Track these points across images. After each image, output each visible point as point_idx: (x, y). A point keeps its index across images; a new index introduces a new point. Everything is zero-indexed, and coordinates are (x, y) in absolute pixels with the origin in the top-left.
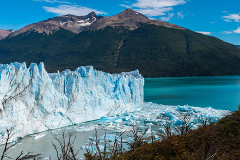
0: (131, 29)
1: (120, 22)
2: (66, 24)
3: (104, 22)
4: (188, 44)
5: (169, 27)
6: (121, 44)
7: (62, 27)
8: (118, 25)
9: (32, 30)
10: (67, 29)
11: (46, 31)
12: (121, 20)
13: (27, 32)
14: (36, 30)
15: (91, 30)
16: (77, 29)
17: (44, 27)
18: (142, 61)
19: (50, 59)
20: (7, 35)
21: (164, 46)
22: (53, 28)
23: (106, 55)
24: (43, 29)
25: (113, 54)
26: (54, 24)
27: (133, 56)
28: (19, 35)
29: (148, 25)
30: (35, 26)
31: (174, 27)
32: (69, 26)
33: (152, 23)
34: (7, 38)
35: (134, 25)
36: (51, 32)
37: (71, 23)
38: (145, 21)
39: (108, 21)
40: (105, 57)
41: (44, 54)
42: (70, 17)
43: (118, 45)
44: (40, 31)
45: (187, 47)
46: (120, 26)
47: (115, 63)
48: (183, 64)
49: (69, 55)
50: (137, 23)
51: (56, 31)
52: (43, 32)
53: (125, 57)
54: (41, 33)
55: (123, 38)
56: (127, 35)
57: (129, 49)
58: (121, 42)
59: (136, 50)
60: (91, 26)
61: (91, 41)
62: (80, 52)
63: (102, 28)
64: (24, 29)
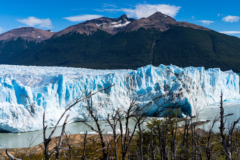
0: (162, 30)
1: (151, 24)
2: (101, 26)
3: (137, 24)
4: (214, 44)
5: (196, 28)
6: (154, 44)
7: (99, 28)
8: (149, 27)
9: (74, 31)
10: (103, 30)
11: (86, 32)
12: (152, 22)
13: (70, 33)
14: (78, 32)
15: (126, 31)
16: (111, 30)
17: (84, 28)
18: (175, 59)
19: (93, 57)
21: (193, 46)
22: (92, 30)
23: (142, 53)
24: (83, 30)
25: (148, 53)
26: (93, 26)
27: (166, 55)
28: (63, 36)
29: (177, 27)
31: (200, 29)
32: (104, 27)
33: (181, 25)
34: (52, 38)
35: (164, 27)
36: (91, 33)
37: (105, 25)
38: (173, 23)
39: (141, 23)
40: (141, 55)
41: (87, 53)
42: (105, 20)
43: (151, 45)
44: (81, 33)
45: (214, 47)
46: (152, 28)
48: (212, 62)
49: (109, 54)
50: (166, 25)
51: (94, 32)
52: (84, 33)
53: (159, 55)
54: (82, 34)
55: (155, 38)
56: (158, 36)
57: (162, 49)
58: (153, 42)
59: (168, 50)
60: (126, 28)
61: (128, 41)
62: (118, 51)
63: (136, 30)
64: (66, 30)
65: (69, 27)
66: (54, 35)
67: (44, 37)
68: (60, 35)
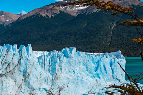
2: (66, 8)
6: (114, 25)
7: (62, 10)
9: (37, 14)
10: (66, 12)
11: (48, 14)
13: (33, 15)
14: (40, 14)
15: (87, 13)
16: (75, 12)
17: (47, 11)
19: (51, 39)
20: (17, 19)
22: (54, 12)
23: (100, 35)
24: (46, 13)
25: (106, 34)
27: (125, 36)
28: (27, 18)
29: (140, 7)
30: (40, 10)
32: (68, 9)
34: (17, 21)
36: (53, 16)
37: (70, 7)
40: (99, 37)
41: (46, 35)
43: (111, 26)
44: (44, 15)
47: (108, 42)
49: (67, 35)
50: (130, 5)
51: (57, 14)
52: (46, 15)
53: (117, 37)
54: (44, 17)
55: (116, 19)
56: (120, 17)
57: (121, 30)
58: (114, 23)
59: (128, 31)
60: (88, 9)
61: (87, 23)
62: (77, 32)
63: (97, 11)
64: (31, 13)
65: (34, 10)
66: (19, 18)
67: (12, 20)
68: (24, 18)
